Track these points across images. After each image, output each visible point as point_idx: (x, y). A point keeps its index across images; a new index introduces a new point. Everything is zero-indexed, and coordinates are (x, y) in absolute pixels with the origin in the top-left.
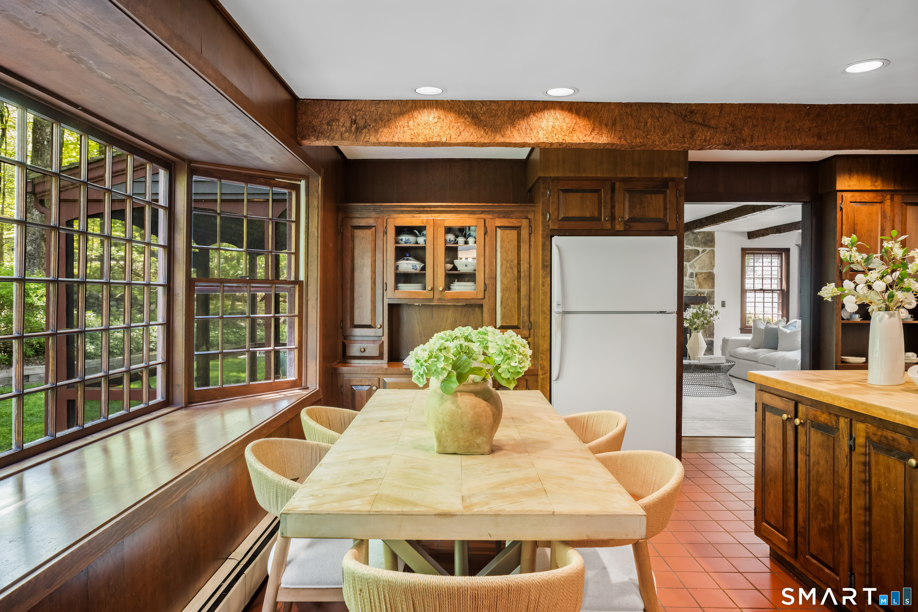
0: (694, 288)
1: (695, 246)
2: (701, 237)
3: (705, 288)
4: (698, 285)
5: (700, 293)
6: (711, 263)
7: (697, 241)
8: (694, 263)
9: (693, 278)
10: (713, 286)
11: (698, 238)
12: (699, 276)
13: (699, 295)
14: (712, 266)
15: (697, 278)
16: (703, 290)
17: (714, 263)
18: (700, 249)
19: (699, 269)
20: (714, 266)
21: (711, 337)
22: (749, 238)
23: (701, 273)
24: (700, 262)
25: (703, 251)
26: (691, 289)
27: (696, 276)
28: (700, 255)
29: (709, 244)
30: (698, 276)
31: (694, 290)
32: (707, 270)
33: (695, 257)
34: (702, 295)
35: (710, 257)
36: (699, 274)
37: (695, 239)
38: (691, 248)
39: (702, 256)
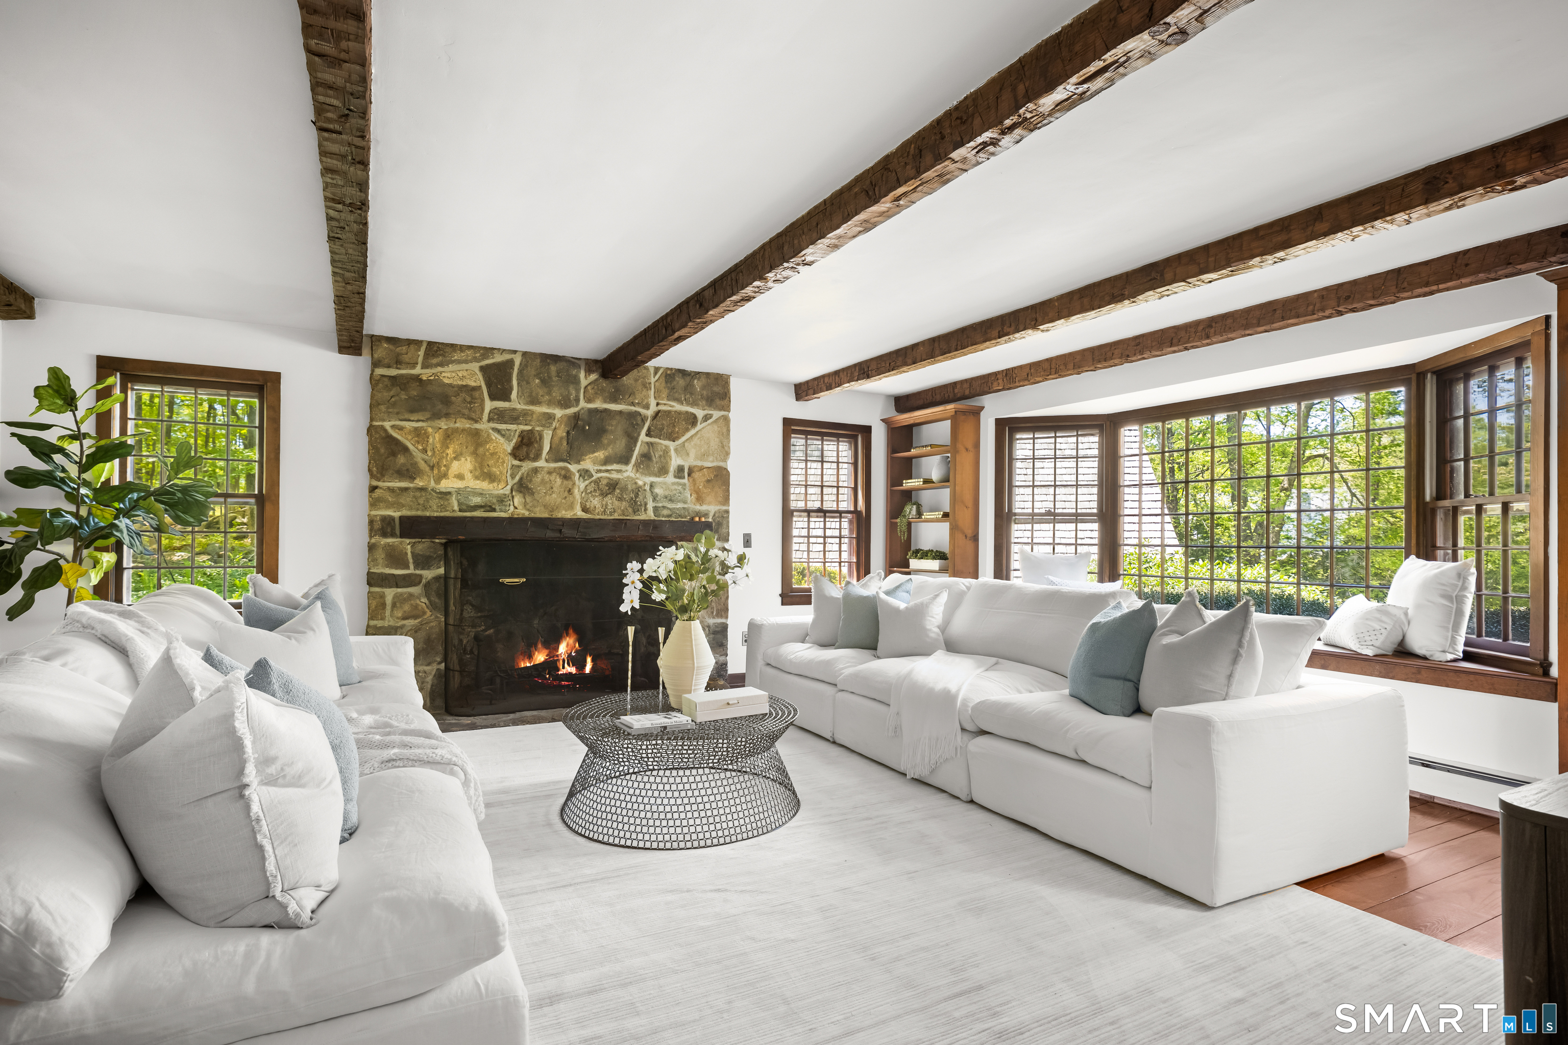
0: (685, 502)
1: (688, 404)
2: (700, 384)
3: (709, 504)
4: (694, 496)
5: (699, 514)
6: (723, 447)
7: (691, 394)
8: (686, 444)
9: (684, 478)
10: (726, 500)
11: (694, 386)
12: (696, 475)
13: (697, 519)
14: (725, 453)
15: (691, 480)
16: (704, 508)
17: (729, 447)
18: (700, 413)
19: (696, 458)
20: (728, 454)
21: (721, 617)
22: (799, 397)
23: (701, 469)
24: (698, 442)
25: (706, 418)
26: (680, 505)
27: (689, 475)
28: (699, 427)
29: (718, 402)
30: (693, 474)
31: (686, 506)
32: (713, 461)
33: (687, 430)
34: (703, 519)
35: (719, 432)
36: (696, 469)
37: (689, 389)
38: (678, 407)
39: (703, 428)
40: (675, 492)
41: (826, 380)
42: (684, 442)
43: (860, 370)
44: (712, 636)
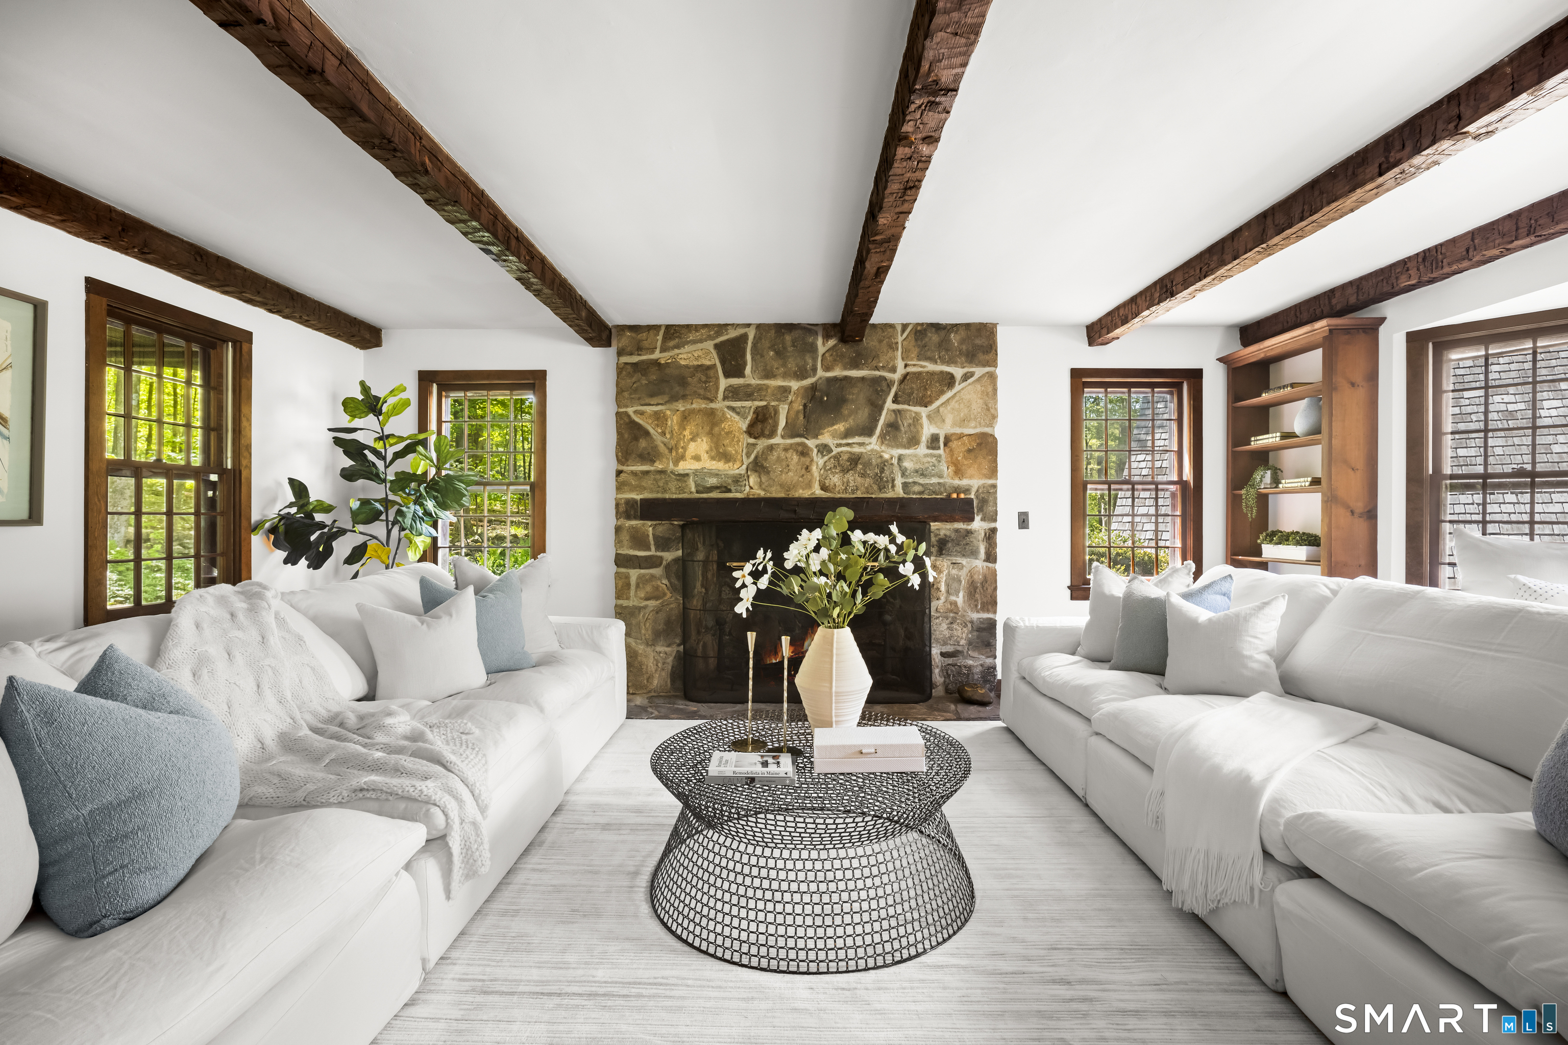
0: (941, 477)
1: (944, 362)
2: (958, 337)
3: (971, 477)
4: (952, 469)
5: (958, 490)
6: (988, 410)
7: (947, 350)
8: (941, 409)
9: (939, 448)
10: (993, 471)
11: (950, 340)
12: (954, 444)
13: (955, 496)
14: (992, 416)
15: (947, 450)
16: (964, 482)
17: (996, 409)
18: (958, 372)
19: (954, 424)
20: (994, 417)
21: (988, 611)
22: (1092, 342)
23: (961, 436)
24: (957, 406)
25: (966, 377)
26: (934, 480)
27: (945, 445)
28: (957, 387)
29: (981, 357)
30: (950, 444)
31: (941, 481)
32: (975, 427)
33: (942, 392)
34: (962, 496)
35: (983, 392)
36: (953, 438)
37: (944, 345)
38: (930, 367)
39: (963, 389)
40: (927, 465)
41: (1122, 312)
42: (938, 407)
43: (1161, 288)
44: (975, 633)
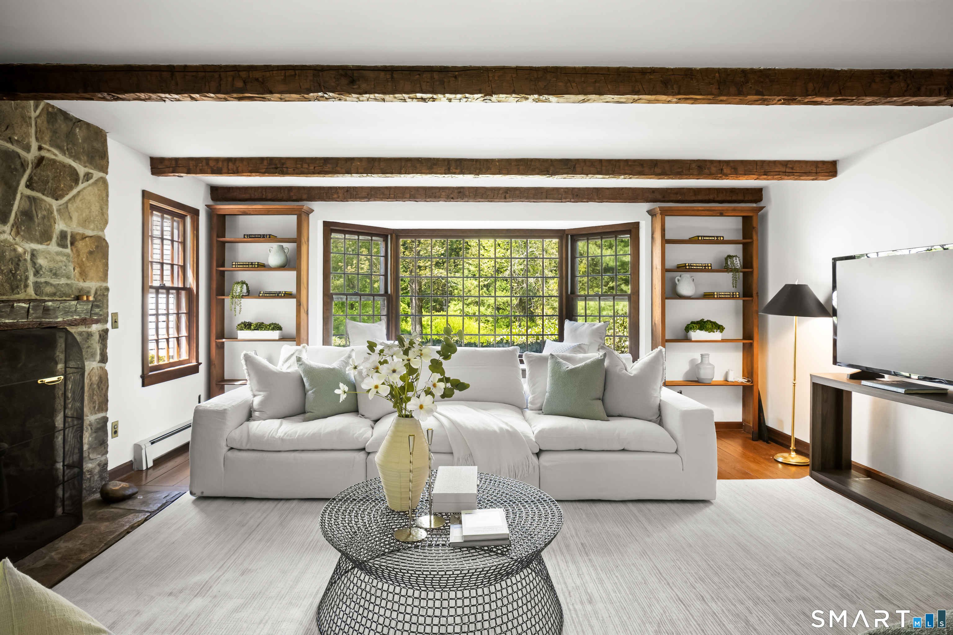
0: (68, 278)
1: (71, 156)
2: (82, 134)
3: (92, 280)
4: (77, 270)
5: (82, 292)
6: (102, 214)
7: (74, 144)
8: (70, 205)
9: (67, 246)
10: (105, 277)
11: (75, 134)
12: (80, 244)
14: (104, 220)
15: (74, 250)
16: (86, 284)
17: (107, 215)
18: (81, 170)
19: (78, 224)
20: (106, 222)
21: (104, 410)
22: (155, 171)
23: (84, 237)
24: (80, 205)
25: (88, 176)
26: (63, 281)
27: (72, 244)
28: (81, 186)
29: (98, 160)
30: (76, 243)
31: (70, 282)
32: (93, 230)
33: (71, 188)
34: (89, 298)
35: (99, 195)
36: (78, 237)
37: (70, 136)
38: (61, 158)
39: (84, 188)
40: (60, 264)
42: (67, 203)
44: (94, 435)
